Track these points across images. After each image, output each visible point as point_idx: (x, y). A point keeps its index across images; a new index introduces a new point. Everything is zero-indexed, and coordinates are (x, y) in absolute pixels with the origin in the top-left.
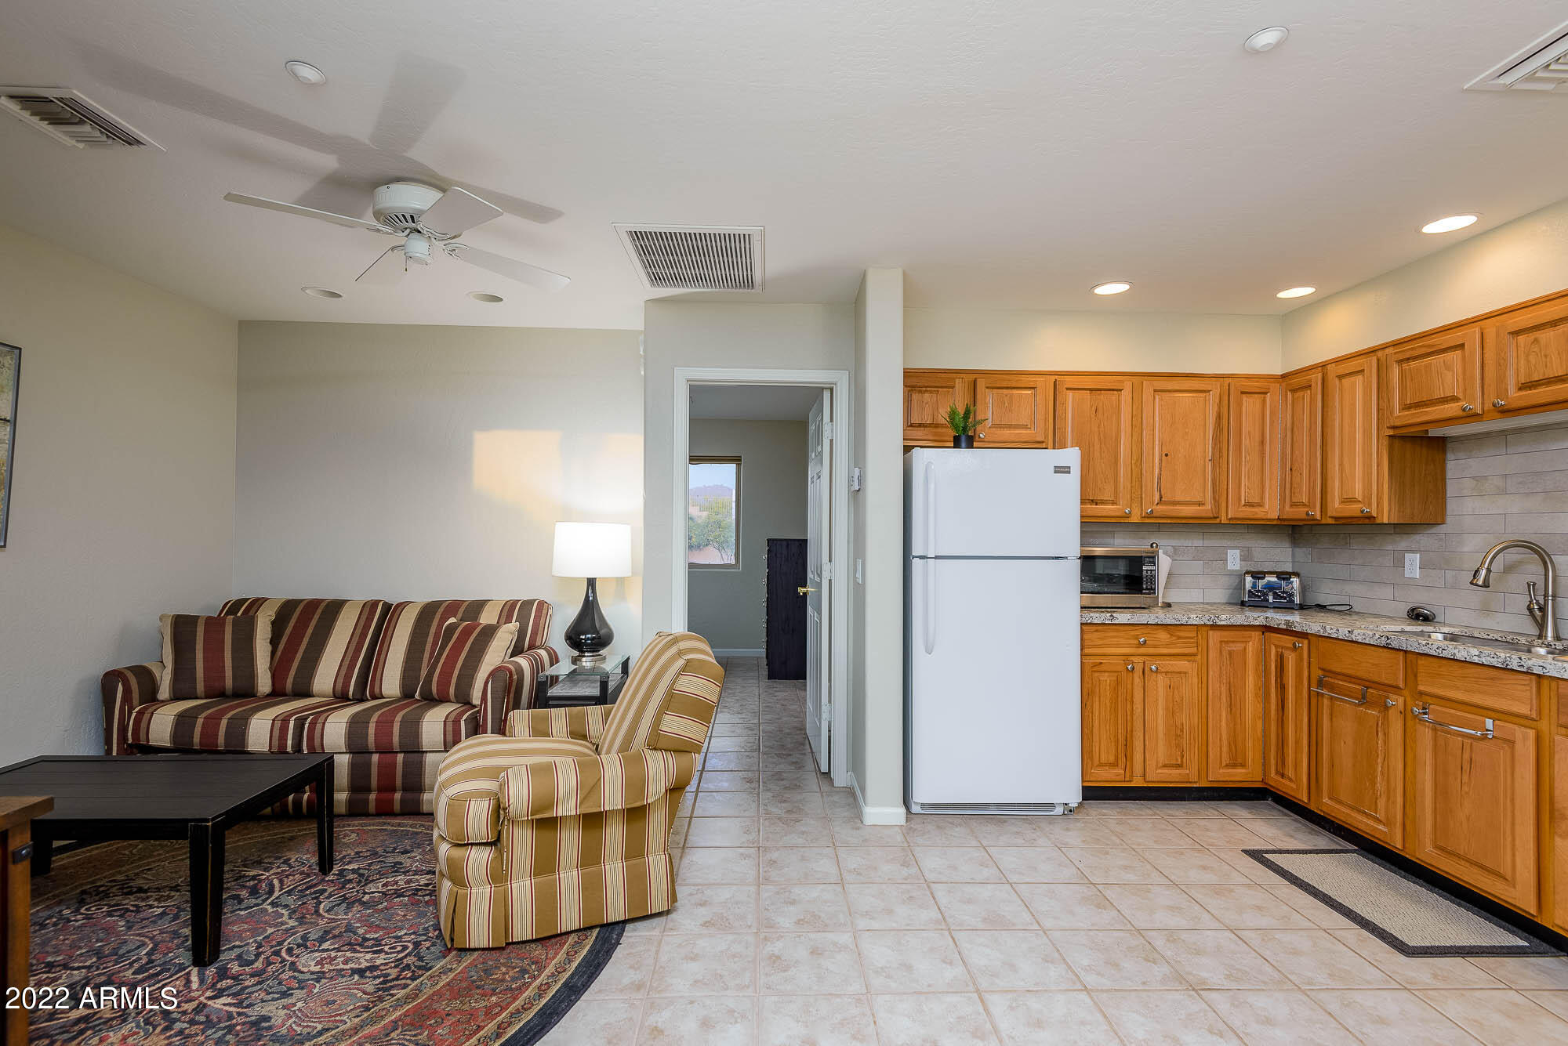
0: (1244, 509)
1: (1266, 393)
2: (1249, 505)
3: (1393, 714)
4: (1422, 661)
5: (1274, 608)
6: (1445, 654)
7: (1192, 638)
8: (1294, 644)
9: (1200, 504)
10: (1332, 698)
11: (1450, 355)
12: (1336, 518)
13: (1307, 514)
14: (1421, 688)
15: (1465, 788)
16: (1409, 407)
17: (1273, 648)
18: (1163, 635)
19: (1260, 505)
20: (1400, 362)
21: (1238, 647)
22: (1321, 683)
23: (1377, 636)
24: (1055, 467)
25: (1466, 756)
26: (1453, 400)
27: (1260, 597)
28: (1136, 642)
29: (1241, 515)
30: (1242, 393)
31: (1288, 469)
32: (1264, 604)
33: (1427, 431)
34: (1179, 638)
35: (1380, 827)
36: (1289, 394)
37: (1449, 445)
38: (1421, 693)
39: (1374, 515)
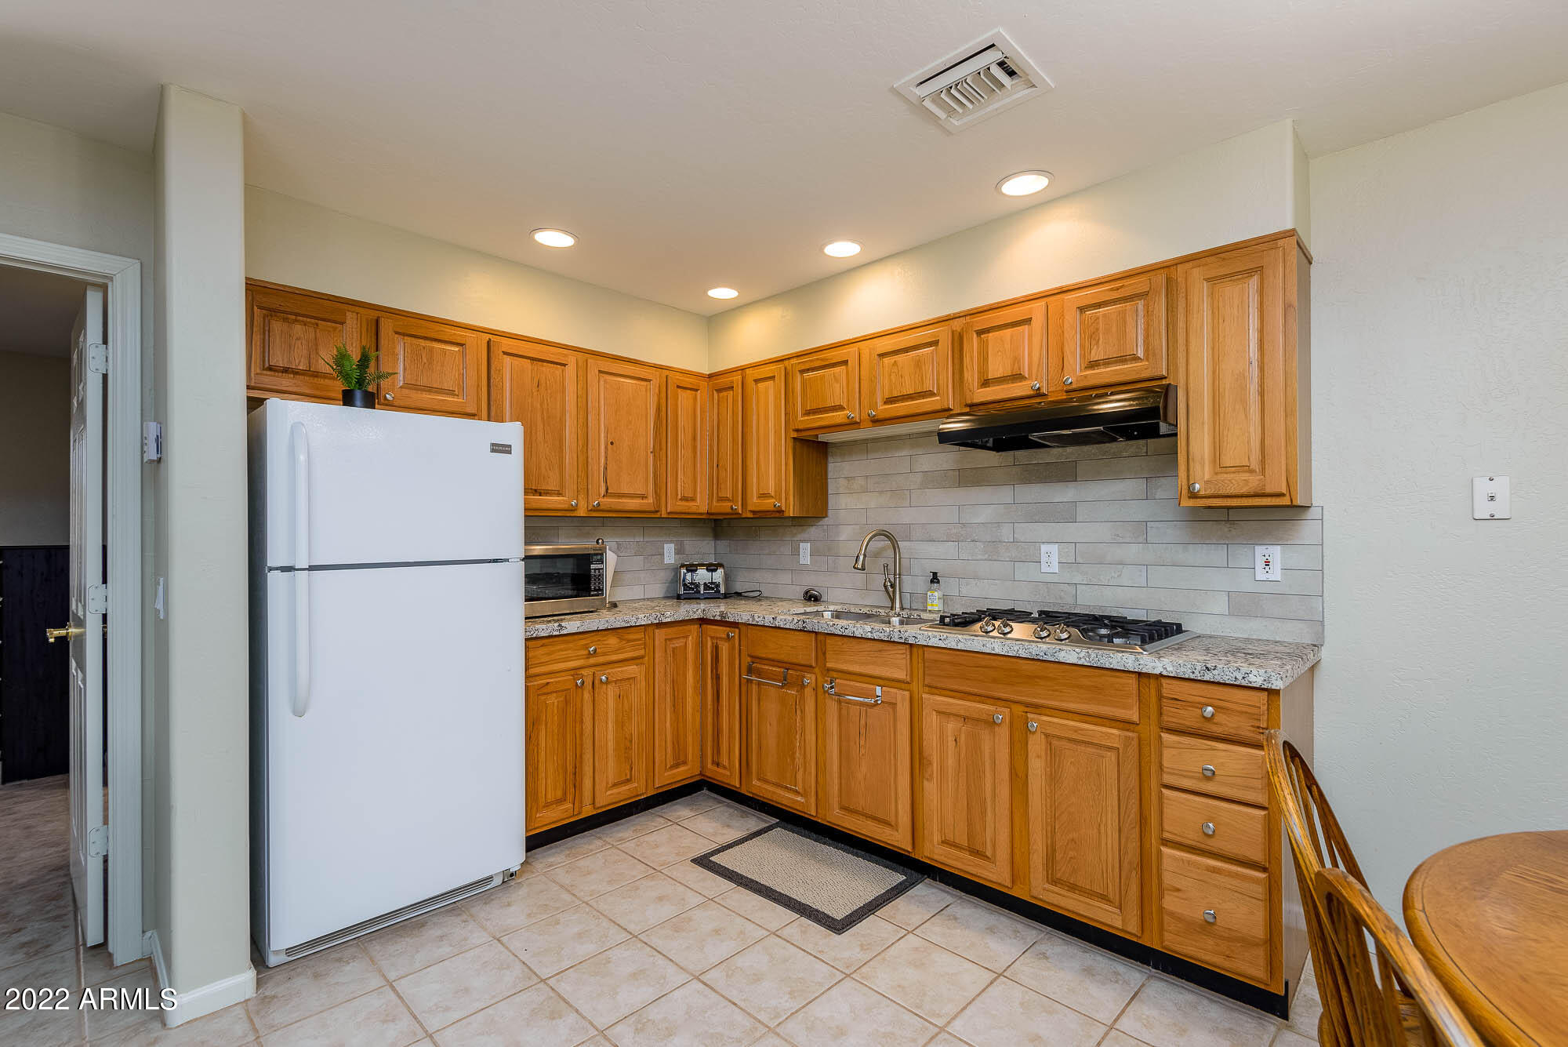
0: (679, 503)
1: (697, 390)
2: (685, 499)
3: (808, 692)
4: (830, 641)
5: (705, 598)
6: (847, 633)
7: (640, 640)
8: (728, 635)
9: (643, 497)
10: (759, 684)
11: (837, 370)
12: (753, 512)
13: (732, 508)
14: (829, 665)
15: (863, 751)
16: (808, 413)
17: (709, 639)
18: (613, 641)
19: (693, 499)
20: (802, 372)
21: (678, 643)
22: (750, 671)
23: (796, 621)
24: (493, 445)
25: (863, 722)
26: (840, 409)
27: (693, 589)
28: (586, 652)
29: (679, 509)
30: (678, 387)
31: (715, 465)
32: (697, 596)
33: (817, 436)
34: (629, 641)
35: (799, 799)
36: (715, 392)
37: (830, 450)
38: (829, 670)
39: (783, 509)
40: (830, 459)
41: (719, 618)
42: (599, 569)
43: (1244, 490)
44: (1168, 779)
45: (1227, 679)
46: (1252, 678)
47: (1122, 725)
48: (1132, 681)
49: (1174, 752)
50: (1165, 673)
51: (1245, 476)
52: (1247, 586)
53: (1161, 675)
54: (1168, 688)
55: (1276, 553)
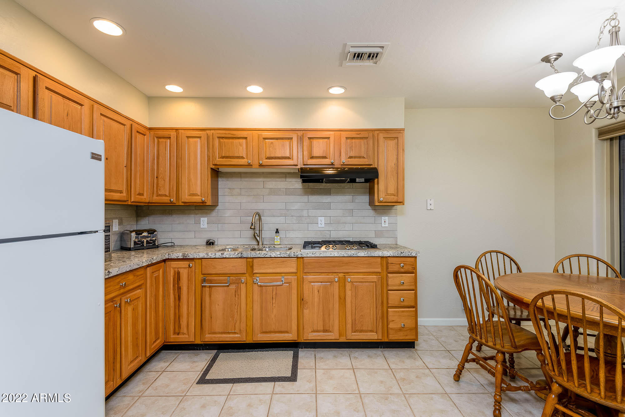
0: (137, 196)
1: (145, 135)
2: (140, 194)
3: (243, 286)
4: (255, 260)
5: (147, 249)
6: (267, 256)
7: (142, 274)
8: (189, 266)
9: (121, 192)
10: (210, 287)
11: (241, 140)
12: (184, 202)
13: (170, 201)
14: (255, 271)
15: (274, 305)
16: (223, 157)
17: (172, 269)
18: (131, 277)
19: (143, 195)
20: (219, 138)
21: (156, 274)
22: (204, 281)
23: (236, 253)
24: (92, 153)
25: (274, 293)
26: (241, 158)
27: (139, 244)
28: (119, 286)
29: (137, 200)
30: (137, 132)
31: (155, 177)
32: (142, 248)
34: (138, 276)
35: (236, 335)
36: (156, 139)
38: (254, 273)
39: (206, 201)
40: (220, 179)
41: (182, 257)
42: (108, 235)
43: (393, 201)
44: (390, 288)
45: (407, 255)
46: (413, 254)
47: (376, 274)
48: (379, 259)
49: (392, 279)
50: (390, 256)
51: (393, 197)
52: (380, 229)
53: (389, 257)
54: (390, 260)
55: (386, 218)
